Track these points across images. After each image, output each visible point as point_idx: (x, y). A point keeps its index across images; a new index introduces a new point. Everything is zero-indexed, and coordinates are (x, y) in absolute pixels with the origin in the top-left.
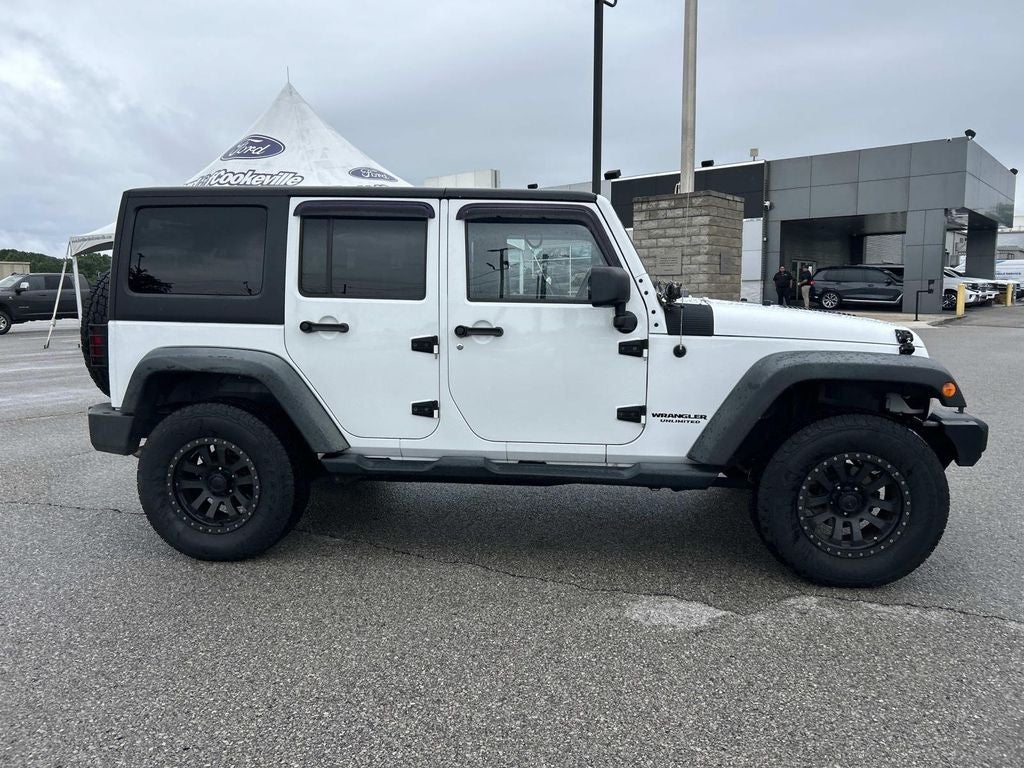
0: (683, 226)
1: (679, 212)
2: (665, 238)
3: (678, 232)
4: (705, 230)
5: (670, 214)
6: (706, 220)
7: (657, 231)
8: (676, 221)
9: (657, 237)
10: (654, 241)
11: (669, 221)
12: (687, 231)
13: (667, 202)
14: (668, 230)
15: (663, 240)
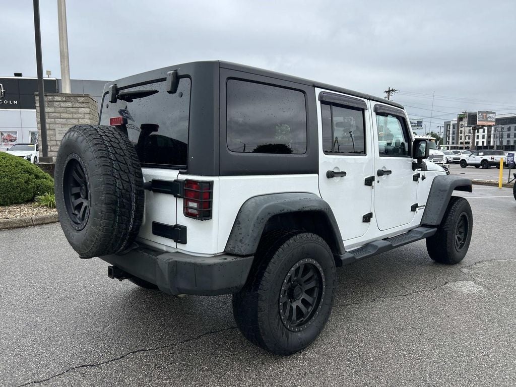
0: (72, 113)
1: (69, 104)
2: (60, 118)
3: (70, 116)
4: (88, 116)
5: (62, 104)
6: (88, 110)
7: (54, 114)
8: (68, 109)
9: (55, 118)
10: (53, 120)
11: (63, 109)
12: (76, 116)
13: (60, 97)
14: (62, 114)
15: (59, 120)
